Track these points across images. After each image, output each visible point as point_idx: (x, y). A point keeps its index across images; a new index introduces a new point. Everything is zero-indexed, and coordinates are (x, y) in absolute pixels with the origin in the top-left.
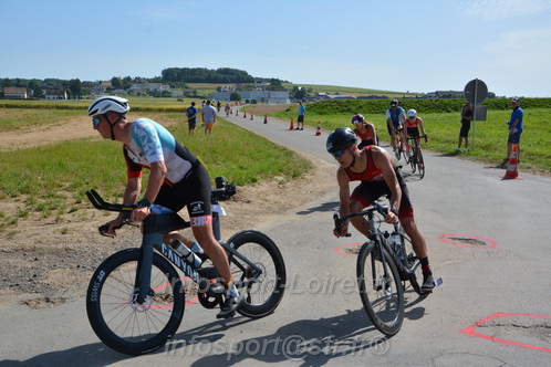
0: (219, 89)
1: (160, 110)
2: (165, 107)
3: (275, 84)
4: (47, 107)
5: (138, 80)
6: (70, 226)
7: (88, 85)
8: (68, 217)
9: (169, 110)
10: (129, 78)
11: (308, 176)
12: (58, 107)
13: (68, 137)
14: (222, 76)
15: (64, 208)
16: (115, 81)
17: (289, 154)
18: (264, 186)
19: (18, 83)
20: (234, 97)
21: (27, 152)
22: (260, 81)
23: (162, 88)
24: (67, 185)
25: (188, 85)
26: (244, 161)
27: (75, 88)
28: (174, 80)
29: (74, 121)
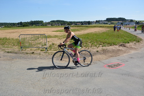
0: (118, 22)
1: (106, 27)
2: (107, 26)
3: (132, 21)
4: (84, 27)
5: (101, 21)
6: (90, 50)
7: (91, 22)
8: (90, 48)
9: (108, 27)
10: (99, 20)
11: (141, 42)
12: (86, 27)
13: (88, 32)
14: (119, 19)
15: (89, 46)
16: (97, 21)
17: (136, 37)
18: (131, 44)
19: (79, 22)
20: (122, 24)
21: (81, 35)
22: (128, 20)
23: (106, 22)
24: (89, 42)
25: (112, 21)
26: (125, 38)
27: (89, 23)
28: (109, 20)
29: (89, 29)
